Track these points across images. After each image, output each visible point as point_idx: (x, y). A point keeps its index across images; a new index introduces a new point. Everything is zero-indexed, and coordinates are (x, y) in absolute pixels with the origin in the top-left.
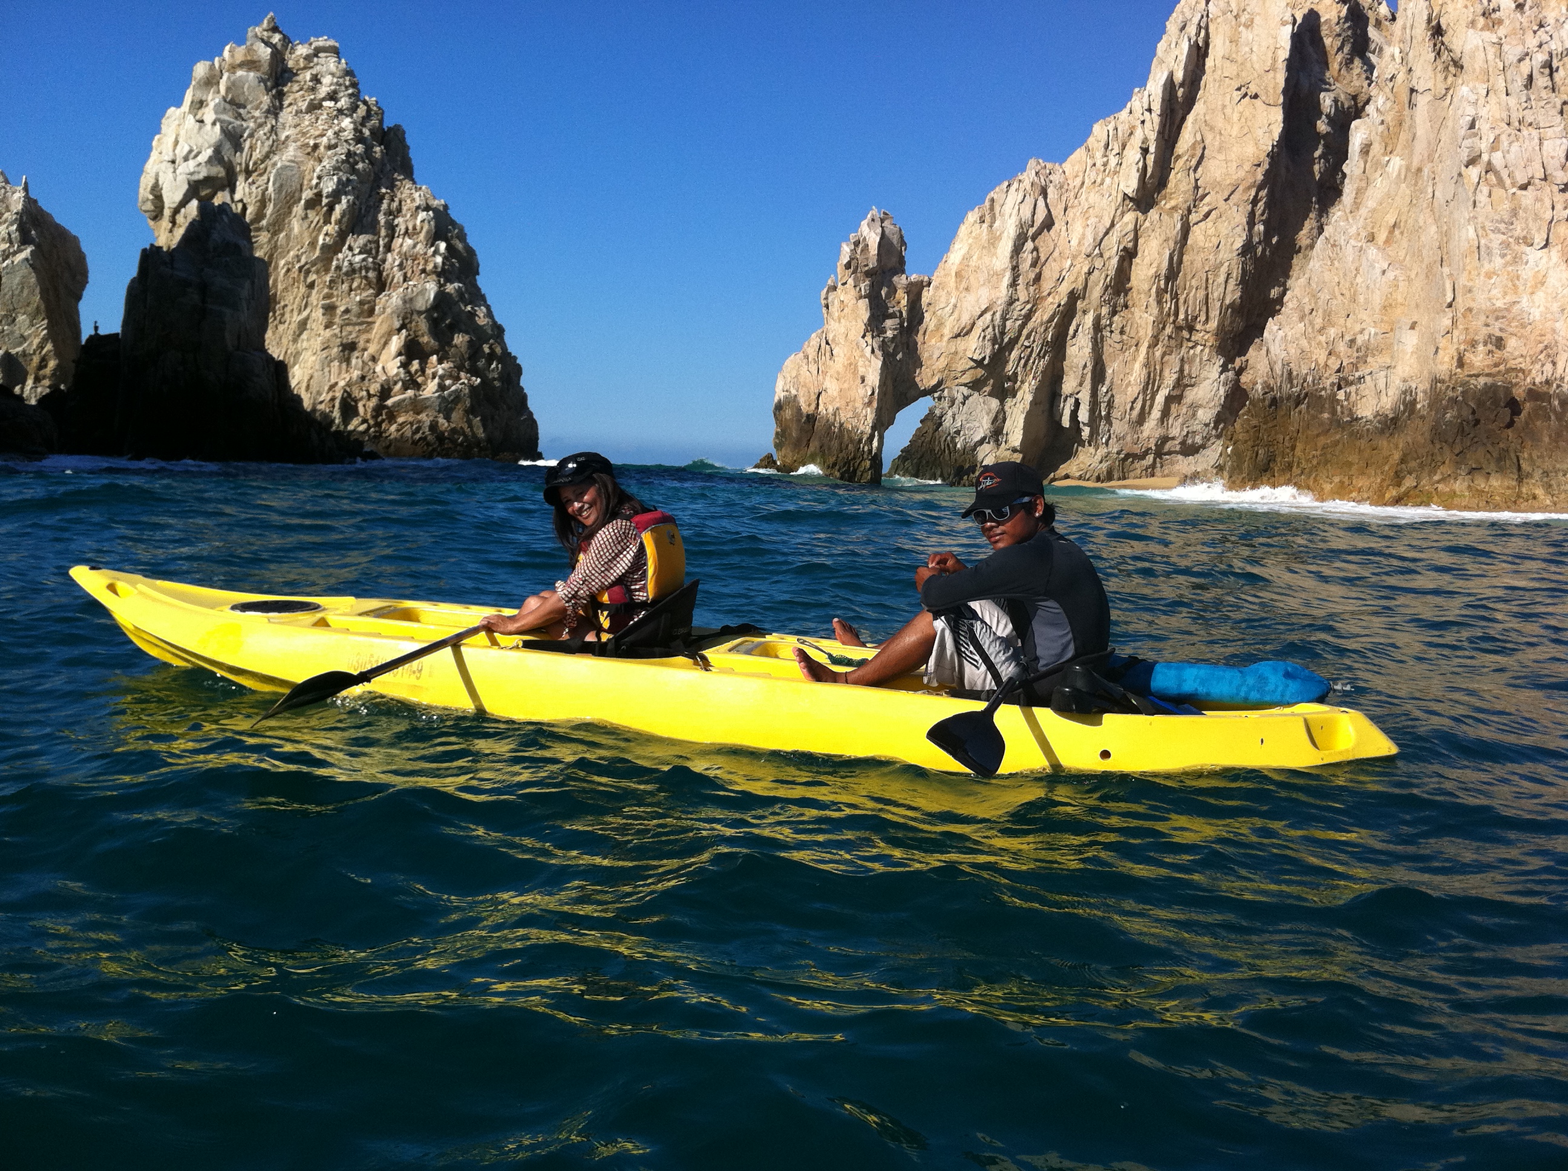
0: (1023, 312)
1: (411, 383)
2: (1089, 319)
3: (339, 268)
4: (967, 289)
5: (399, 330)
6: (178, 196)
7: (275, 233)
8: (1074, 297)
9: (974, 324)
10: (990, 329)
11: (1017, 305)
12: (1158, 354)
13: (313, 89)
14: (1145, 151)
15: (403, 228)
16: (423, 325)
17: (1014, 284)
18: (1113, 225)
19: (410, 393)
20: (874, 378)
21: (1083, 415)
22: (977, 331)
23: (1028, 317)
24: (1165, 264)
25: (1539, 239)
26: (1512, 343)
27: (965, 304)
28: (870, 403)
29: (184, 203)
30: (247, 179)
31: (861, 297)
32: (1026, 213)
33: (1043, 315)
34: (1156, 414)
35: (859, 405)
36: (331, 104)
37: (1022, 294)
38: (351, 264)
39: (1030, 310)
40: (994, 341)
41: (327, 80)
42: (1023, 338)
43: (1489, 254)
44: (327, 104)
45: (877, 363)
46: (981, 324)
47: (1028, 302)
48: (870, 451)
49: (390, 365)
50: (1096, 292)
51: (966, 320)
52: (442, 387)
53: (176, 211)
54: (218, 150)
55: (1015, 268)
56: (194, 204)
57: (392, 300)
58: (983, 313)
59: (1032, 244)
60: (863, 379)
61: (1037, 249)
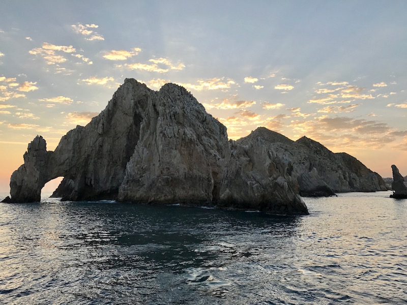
2: (93, 161)
4: (62, 154)
8: (89, 156)
9: (64, 162)
10: (68, 163)
11: (75, 158)
12: (109, 168)
14: (103, 124)
17: (74, 153)
18: (97, 140)
20: (37, 176)
21: (92, 183)
22: (65, 164)
24: (109, 149)
25: (174, 148)
26: (171, 169)
27: (61, 158)
28: (36, 183)
31: (34, 156)
32: (76, 137)
33: (81, 160)
34: (110, 181)
35: (33, 183)
37: (76, 156)
40: (69, 166)
42: (76, 165)
43: (165, 151)
45: (39, 172)
46: (66, 162)
47: (78, 157)
50: (94, 155)
51: (62, 161)
58: (66, 160)
59: (78, 144)
60: (35, 176)
61: (79, 145)
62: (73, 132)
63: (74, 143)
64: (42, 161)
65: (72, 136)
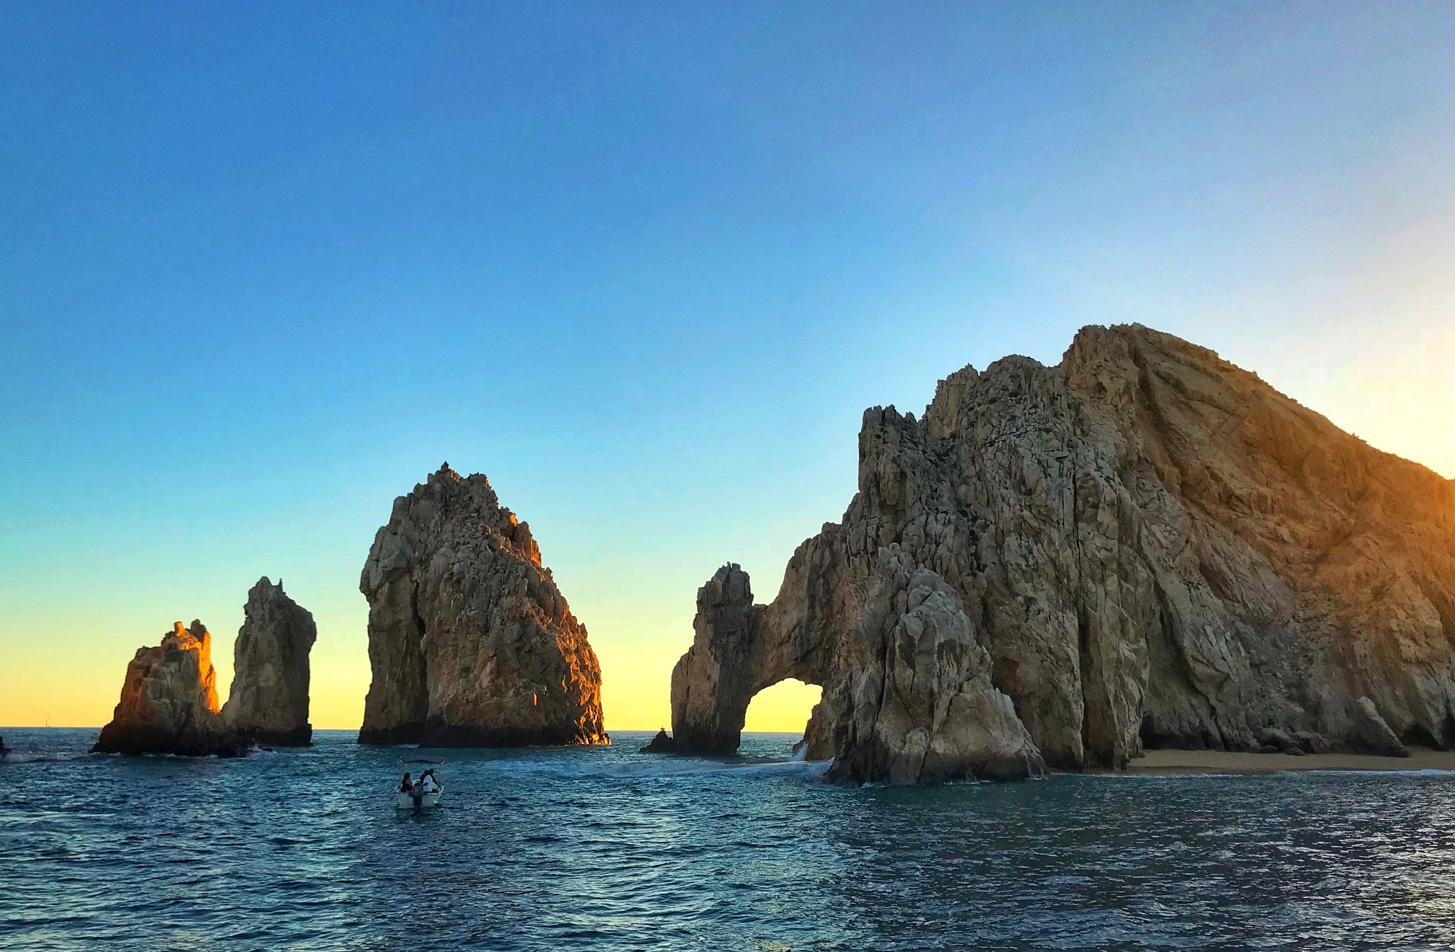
0: (821, 625)
1: (497, 691)
3: (460, 620)
4: (785, 612)
5: (492, 657)
6: (377, 582)
7: (433, 600)
9: (790, 637)
10: (799, 639)
11: (816, 621)
13: (466, 507)
15: (507, 591)
16: (509, 653)
17: (812, 607)
19: (495, 698)
20: (716, 677)
22: (792, 640)
23: (825, 627)
27: (784, 623)
28: (712, 695)
29: (380, 586)
30: (421, 566)
31: (709, 623)
32: (817, 559)
35: (706, 696)
36: (475, 515)
37: (819, 614)
38: (468, 617)
39: (825, 623)
40: (802, 645)
41: (476, 500)
42: (824, 643)
44: (473, 515)
45: (718, 666)
46: (793, 634)
47: (823, 619)
48: (714, 727)
49: (486, 681)
51: (784, 631)
52: (517, 694)
53: (376, 590)
54: (402, 552)
55: (812, 597)
56: (387, 584)
57: (488, 641)
58: (794, 629)
59: (821, 581)
60: (709, 678)
61: (827, 583)
62: (811, 544)
63: (809, 579)
64: (733, 633)
65: (808, 558)
